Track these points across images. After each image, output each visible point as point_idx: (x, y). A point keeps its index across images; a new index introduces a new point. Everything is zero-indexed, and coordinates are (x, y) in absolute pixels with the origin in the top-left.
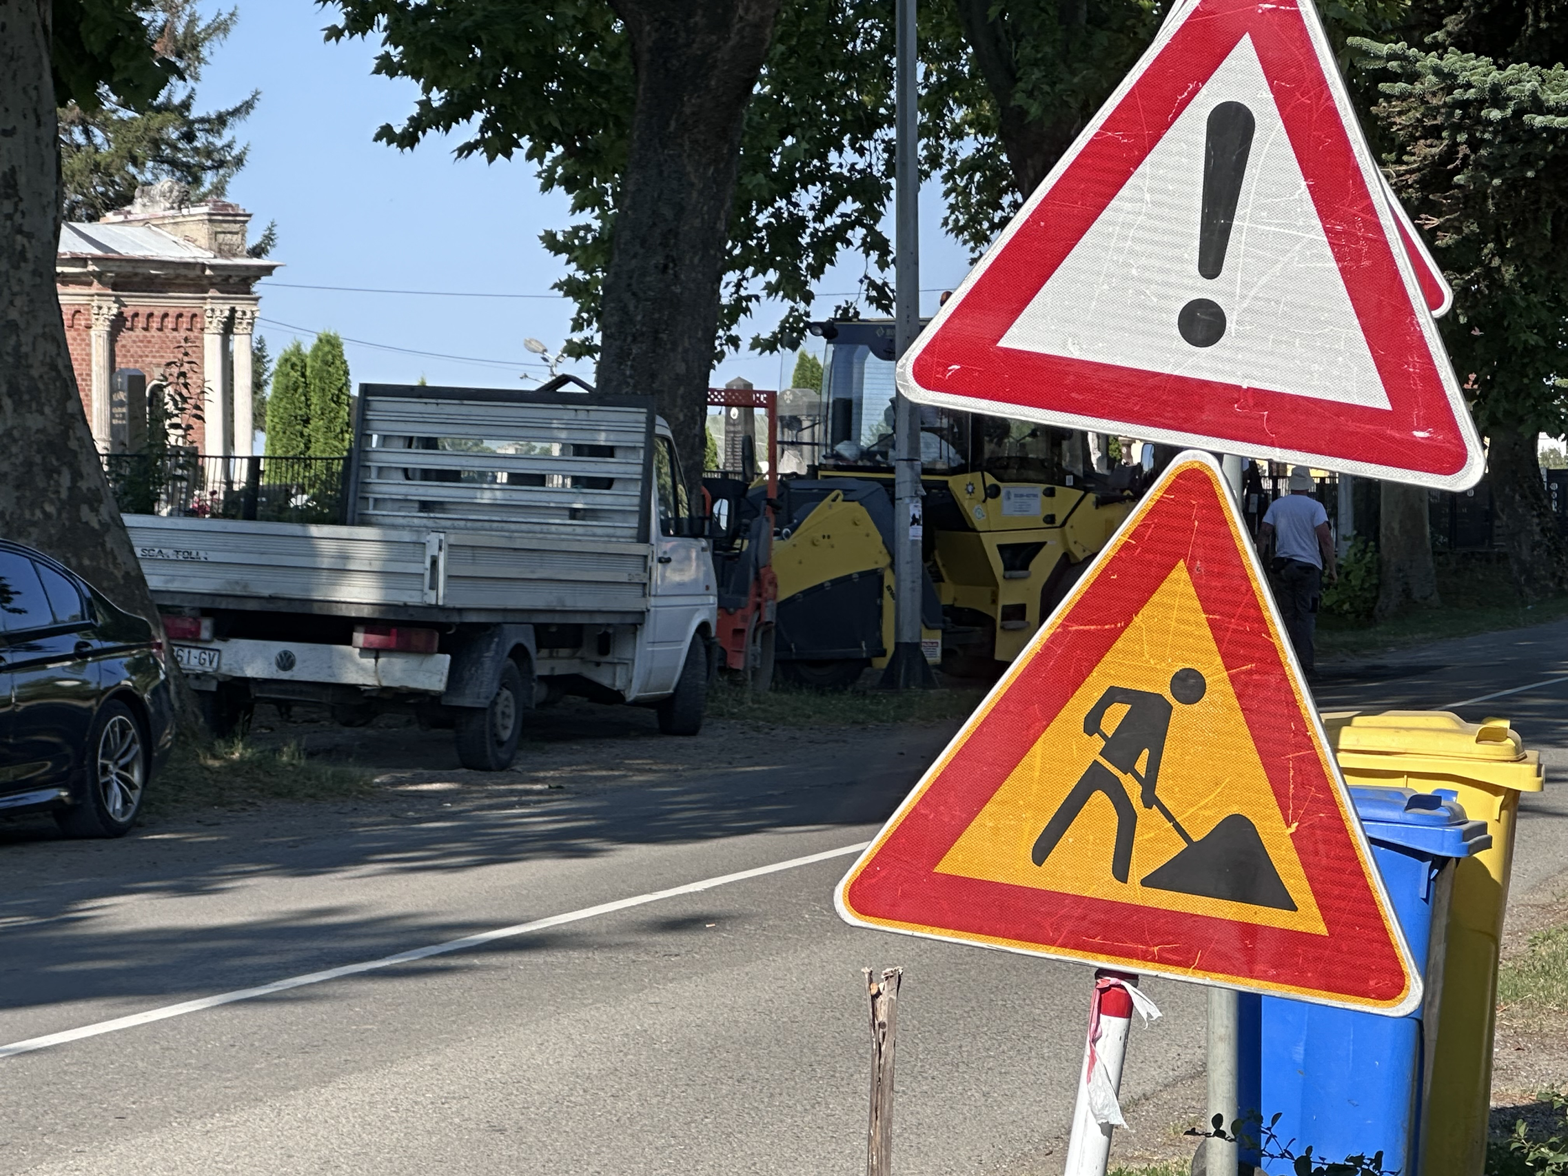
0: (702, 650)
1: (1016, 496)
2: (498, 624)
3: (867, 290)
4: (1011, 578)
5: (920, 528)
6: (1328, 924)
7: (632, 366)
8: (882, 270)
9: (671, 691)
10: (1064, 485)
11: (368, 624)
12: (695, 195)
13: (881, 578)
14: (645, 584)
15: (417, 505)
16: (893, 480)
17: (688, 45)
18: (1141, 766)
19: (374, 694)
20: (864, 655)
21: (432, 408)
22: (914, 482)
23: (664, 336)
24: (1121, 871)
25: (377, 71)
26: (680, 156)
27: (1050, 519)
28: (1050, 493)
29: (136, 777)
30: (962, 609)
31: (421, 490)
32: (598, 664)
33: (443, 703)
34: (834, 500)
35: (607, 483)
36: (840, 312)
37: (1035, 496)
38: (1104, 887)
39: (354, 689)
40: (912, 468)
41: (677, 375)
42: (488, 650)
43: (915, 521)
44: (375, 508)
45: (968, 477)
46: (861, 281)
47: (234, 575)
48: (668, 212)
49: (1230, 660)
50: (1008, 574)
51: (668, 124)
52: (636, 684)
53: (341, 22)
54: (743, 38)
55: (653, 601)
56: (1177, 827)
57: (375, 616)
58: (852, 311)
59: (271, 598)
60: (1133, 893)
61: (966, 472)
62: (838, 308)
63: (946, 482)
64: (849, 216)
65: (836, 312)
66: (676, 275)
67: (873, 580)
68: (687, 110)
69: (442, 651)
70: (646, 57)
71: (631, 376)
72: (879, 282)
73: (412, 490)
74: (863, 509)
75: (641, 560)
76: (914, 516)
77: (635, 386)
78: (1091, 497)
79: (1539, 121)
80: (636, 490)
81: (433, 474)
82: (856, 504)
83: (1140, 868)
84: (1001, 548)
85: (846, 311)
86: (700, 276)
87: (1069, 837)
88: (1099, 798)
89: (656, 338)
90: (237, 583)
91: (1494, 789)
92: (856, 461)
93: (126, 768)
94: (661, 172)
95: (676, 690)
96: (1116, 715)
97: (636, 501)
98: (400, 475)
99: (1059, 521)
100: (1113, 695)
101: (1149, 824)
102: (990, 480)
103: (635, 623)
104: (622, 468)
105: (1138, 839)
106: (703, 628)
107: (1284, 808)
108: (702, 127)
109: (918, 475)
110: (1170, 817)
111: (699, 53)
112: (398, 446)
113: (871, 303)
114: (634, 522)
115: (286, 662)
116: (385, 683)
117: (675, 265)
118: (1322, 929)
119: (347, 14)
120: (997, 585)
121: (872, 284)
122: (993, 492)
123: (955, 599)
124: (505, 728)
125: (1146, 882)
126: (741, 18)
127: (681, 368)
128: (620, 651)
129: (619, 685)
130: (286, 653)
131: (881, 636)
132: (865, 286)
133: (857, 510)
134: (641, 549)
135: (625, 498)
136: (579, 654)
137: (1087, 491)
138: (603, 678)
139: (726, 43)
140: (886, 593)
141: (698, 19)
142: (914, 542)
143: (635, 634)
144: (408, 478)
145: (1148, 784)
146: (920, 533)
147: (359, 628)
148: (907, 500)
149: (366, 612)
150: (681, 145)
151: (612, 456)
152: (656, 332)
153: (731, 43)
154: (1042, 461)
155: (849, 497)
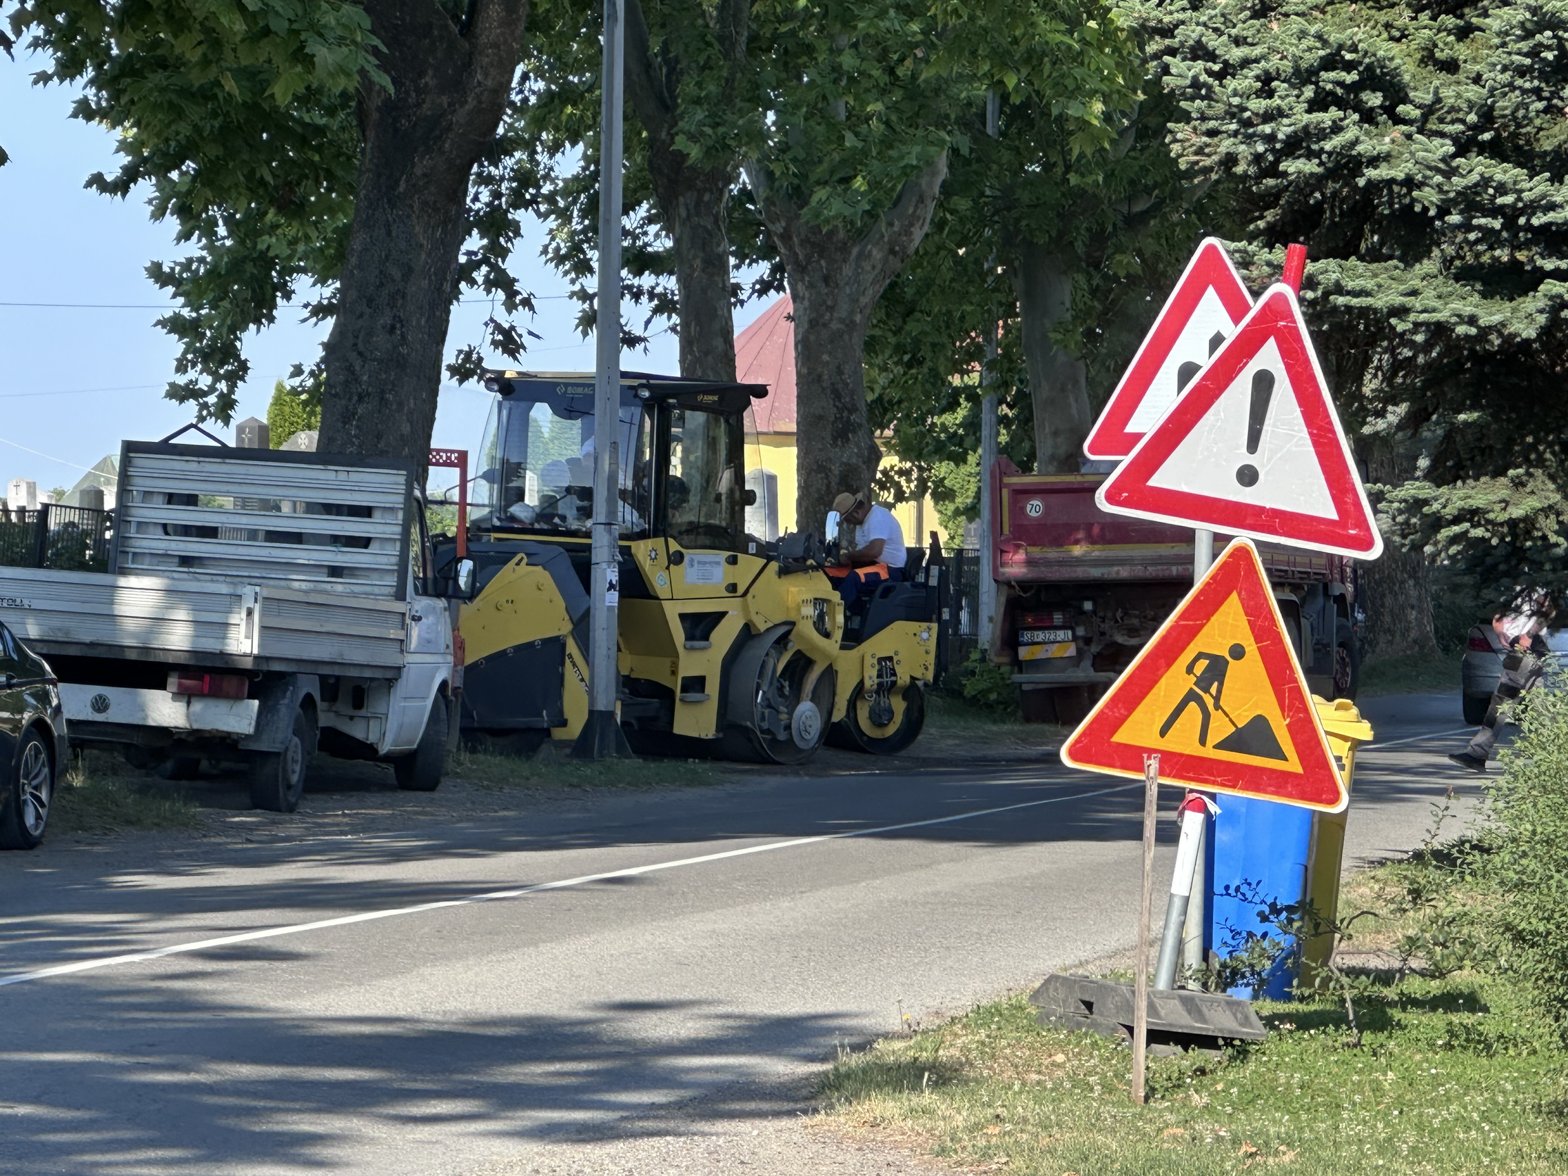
0: (443, 707)
1: (699, 562)
2: (294, 673)
3: (493, 334)
4: (693, 649)
5: (617, 593)
6: (1304, 768)
7: (357, 427)
8: (510, 312)
9: (415, 746)
10: (746, 552)
11: (182, 669)
12: (423, 256)
13: (564, 646)
14: (402, 641)
15: (177, 560)
16: (590, 545)
17: (418, 105)
18: (1214, 690)
19: (183, 736)
20: (545, 725)
21: (193, 466)
22: (612, 546)
23: (390, 397)
24: (1203, 741)
25: (75, 115)
26: (409, 217)
27: (732, 588)
28: (733, 561)
29: (44, 796)
30: (638, 680)
31: (182, 546)
32: (352, 718)
33: (240, 747)
34: (518, 564)
35: (365, 542)
36: (462, 356)
37: (718, 563)
38: (1194, 749)
39: (164, 731)
40: (610, 532)
41: (402, 435)
42: (284, 697)
43: (611, 586)
44: (133, 562)
45: (649, 543)
46: (486, 324)
47: (57, 622)
48: (396, 273)
49: (1258, 640)
50: (689, 644)
51: (397, 183)
52: (389, 738)
53: (50, 67)
54: (480, 102)
55: (410, 658)
56: (1231, 720)
57: (191, 663)
58: (475, 356)
59: (92, 645)
60: (1209, 752)
61: (649, 537)
62: (460, 352)
63: (629, 547)
64: (475, 254)
65: (458, 356)
66: (403, 335)
67: (555, 646)
68: (418, 171)
69: (251, 696)
70: (375, 116)
71: (355, 436)
72: (506, 326)
73: (173, 545)
74: (547, 574)
75: (400, 617)
76: (611, 583)
77: (360, 446)
78: (774, 566)
79: (1341, 300)
80: (395, 549)
81: (194, 530)
82: (539, 568)
83: (1214, 737)
84: (683, 617)
85: (469, 354)
86: (426, 337)
87: (1177, 725)
88: (1193, 705)
89: (382, 399)
90: (60, 630)
91: (1345, 738)
92: (532, 524)
93: (36, 788)
94: (389, 233)
95: (419, 745)
96: (1202, 665)
97: (394, 560)
98: (160, 530)
99: (741, 590)
100: (1200, 656)
101: (1217, 719)
102: (674, 546)
103: (390, 678)
104: (380, 528)
105: (1211, 726)
106: (444, 684)
107: (1283, 710)
108: (432, 189)
109: (615, 540)
110: (1227, 715)
111: (429, 113)
112: (159, 501)
113: (496, 348)
114: (392, 580)
115: (100, 704)
116: (195, 726)
117: (403, 326)
118: (1300, 770)
119: (57, 60)
120: (677, 656)
121: (498, 328)
122: (677, 559)
123: (632, 670)
124: (294, 772)
125: (1216, 747)
126: (479, 83)
127: (406, 429)
128: (375, 706)
129: (372, 738)
130: (100, 696)
131: (562, 704)
132: (490, 330)
133: (540, 575)
134: (399, 607)
135: (382, 557)
136: (334, 709)
137: (770, 559)
138: (357, 731)
139: (461, 106)
140: (568, 661)
141: (429, 79)
142: (610, 608)
143: (390, 687)
144: (167, 533)
145: (1217, 699)
146: (616, 599)
147: (172, 674)
148: (604, 566)
149: (182, 659)
150: (411, 207)
151: (370, 516)
152: (383, 392)
153: (467, 107)
154: (725, 530)
155: (534, 560)
